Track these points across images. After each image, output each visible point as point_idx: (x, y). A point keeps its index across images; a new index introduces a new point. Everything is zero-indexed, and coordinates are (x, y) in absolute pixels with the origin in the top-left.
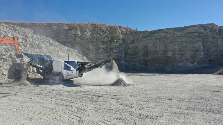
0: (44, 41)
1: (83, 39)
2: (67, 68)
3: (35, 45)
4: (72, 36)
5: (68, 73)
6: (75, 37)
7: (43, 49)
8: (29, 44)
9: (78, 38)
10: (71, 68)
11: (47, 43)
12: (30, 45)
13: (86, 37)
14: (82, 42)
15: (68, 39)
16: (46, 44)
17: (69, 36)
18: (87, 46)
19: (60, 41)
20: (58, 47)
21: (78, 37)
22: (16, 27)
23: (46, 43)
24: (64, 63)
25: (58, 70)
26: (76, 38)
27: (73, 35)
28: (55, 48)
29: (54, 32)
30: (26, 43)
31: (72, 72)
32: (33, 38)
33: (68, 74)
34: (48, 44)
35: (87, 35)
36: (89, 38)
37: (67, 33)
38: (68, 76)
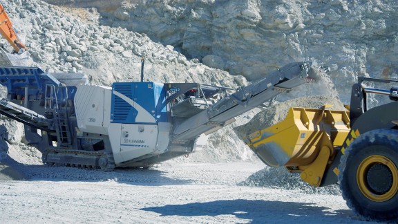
0: (115, 42)
1: (270, 35)
2: (121, 113)
3: (74, 55)
4: (229, 25)
5: (127, 136)
6: (238, 27)
7: (101, 68)
8: (54, 51)
9: (252, 32)
10: (137, 112)
11: (125, 49)
12: (58, 55)
13: (281, 26)
14: (266, 44)
15: (215, 37)
16: (121, 53)
17: (219, 28)
18: (287, 59)
19: (184, 46)
20: (165, 65)
21: (250, 27)
22: (35, 6)
23: (121, 49)
24: (113, 95)
25: (92, 124)
26: (242, 31)
27: (230, 20)
28: (155, 66)
29: (166, 15)
30: (42, 48)
31: (142, 131)
32: (74, 31)
33: (129, 138)
34: (128, 54)
35: (284, 17)
36: (294, 27)
37: (212, 18)
38: (126, 149)
